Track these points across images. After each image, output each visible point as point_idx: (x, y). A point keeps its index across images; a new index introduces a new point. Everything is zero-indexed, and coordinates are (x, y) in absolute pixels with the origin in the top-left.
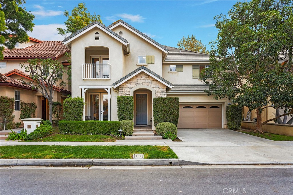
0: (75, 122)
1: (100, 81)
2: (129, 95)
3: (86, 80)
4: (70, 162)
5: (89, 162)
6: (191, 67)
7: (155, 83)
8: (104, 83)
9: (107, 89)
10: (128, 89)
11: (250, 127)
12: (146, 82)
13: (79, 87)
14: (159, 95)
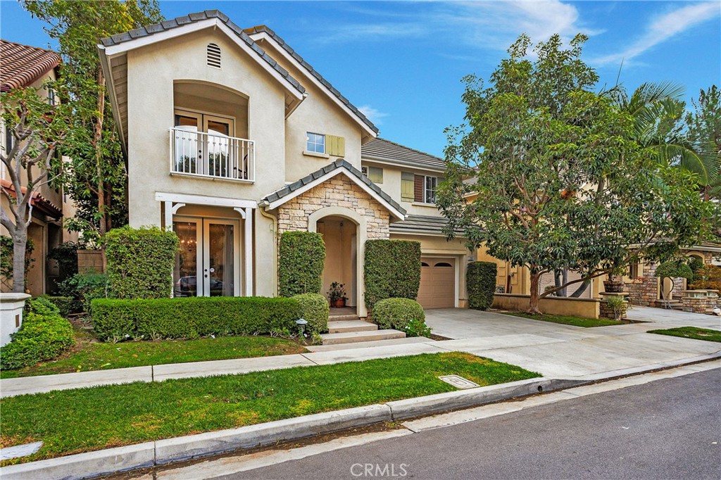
0: (155, 302)
1: (224, 185)
2: (305, 230)
3: (179, 177)
4: (332, 423)
5: (384, 415)
6: (398, 175)
7: (366, 203)
8: (235, 191)
9: (244, 209)
10: (301, 213)
11: (500, 304)
12: (346, 199)
13: (154, 197)
14: (373, 234)
